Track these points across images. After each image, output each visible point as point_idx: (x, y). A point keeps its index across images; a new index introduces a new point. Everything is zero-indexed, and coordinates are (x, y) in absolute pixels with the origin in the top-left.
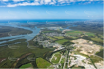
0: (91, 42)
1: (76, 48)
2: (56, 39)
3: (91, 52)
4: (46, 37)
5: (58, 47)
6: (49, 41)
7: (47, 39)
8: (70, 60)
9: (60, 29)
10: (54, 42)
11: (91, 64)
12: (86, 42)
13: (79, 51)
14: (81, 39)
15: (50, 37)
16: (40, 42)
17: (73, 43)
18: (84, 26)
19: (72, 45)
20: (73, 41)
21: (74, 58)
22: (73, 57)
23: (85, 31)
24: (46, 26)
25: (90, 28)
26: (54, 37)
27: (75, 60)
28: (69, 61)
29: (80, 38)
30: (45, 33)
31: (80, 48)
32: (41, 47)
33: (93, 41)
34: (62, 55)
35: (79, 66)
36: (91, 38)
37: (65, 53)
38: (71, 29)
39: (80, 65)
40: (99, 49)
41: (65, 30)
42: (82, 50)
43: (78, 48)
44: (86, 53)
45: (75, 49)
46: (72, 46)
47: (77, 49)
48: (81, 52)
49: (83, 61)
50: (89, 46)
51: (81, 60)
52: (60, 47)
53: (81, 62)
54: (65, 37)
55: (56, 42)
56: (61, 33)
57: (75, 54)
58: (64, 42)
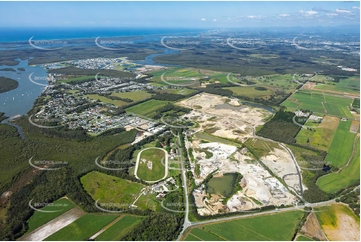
0: (235, 102)
1: (201, 124)
2: (124, 100)
3: (242, 128)
4: (85, 97)
5: (144, 127)
6: (103, 112)
7: (93, 106)
8: (196, 162)
9: (125, 65)
10: (121, 112)
11: (252, 162)
12: (222, 103)
13: (210, 131)
14: (204, 96)
15: (101, 98)
16: (68, 121)
17: (187, 111)
18: (198, 53)
19: (186, 116)
20: (184, 103)
21: (203, 154)
22: (201, 151)
23: (208, 68)
24: (64, 55)
25: (218, 59)
26: (114, 94)
27: (211, 159)
28: (192, 165)
29: (201, 91)
30: (73, 83)
31: (211, 122)
32: (82, 135)
33: (238, 97)
34: (166, 152)
35: (225, 174)
36: (231, 89)
37: (172, 145)
38: (161, 64)
39: (227, 171)
40: (261, 118)
41: (143, 69)
42: (218, 129)
43: (204, 124)
44: (230, 135)
45: (198, 126)
46: (186, 118)
47: (204, 127)
48: (216, 133)
49: (232, 158)
50: (234, 113)
51: (226, 155)
52: (150, 129)
53: (227, 161)
54: (153, 92)
55: (128, 113)
56: (135, 80)
57: (203, 142)
58: (154, 108)
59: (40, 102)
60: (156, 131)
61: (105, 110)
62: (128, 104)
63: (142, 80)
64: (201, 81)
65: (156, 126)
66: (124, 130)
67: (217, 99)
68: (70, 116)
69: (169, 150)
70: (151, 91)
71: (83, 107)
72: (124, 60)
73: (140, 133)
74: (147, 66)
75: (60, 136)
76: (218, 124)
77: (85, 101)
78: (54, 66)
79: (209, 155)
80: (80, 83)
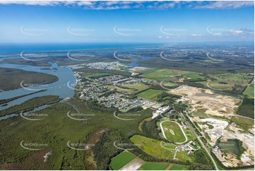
0: (209, 92)
1: (193, 106)
2: (132, 89)
3: (224, 109)
4: (105, 87)
5: (155, 107)
7: (114, 93)
8: (204, 131)
10: (134, 97)
11: (244, 132)
12: (200, 92)
13: (202, 112)
14: (185, 87)
16: (102, 102)
17: (179, 97)
19: (179, 100)
21: (206, 126)
22: (203, 124)
26: (123, 85)
27: (213, 130)
28: (202, 133)
29: (181, 84)
30: (93, 78)
31: (199, 105)
33: (209, 89)
34: (178, 124)
35: (228, 140)
36: (201, 83)
37: (180, 119)
39: (229, 138)
40: (234, 103)
41: (134, 69)
42: (207, 109)
43: (195, 106)
44: (216, 113)
45: (191, 107)
46: (181, 102)
47: (196, 108)
48: (207, 112)
49: (227, 128)
50: (211, 99)
51: (223, 128)
52: (159, 108)
53: (226, 131)
54: (149, 85)
55: (139, 98)
56: (132, 77)
57: (201, 118)
58: (155, 95)
60: (164, 109)
61: (123, 95)
62: (136, 92)
63: (136, 77)
64: (178, 77)
65: (162, 106)
66: (142, 109)
67: (195, 90)
68: (102, 99)
69: (180, 122)
70: (146, 84)
71: (107, 93)
72: (118, 64)
73: (155, 111)
74: (136, 68)
75: (102, 111)
76: (205, 106)
77: (107, 90)
78: (75, 67)
79: (211, 127)
80: (97, 78)
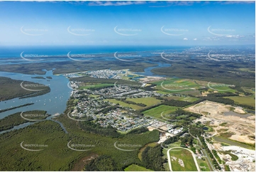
0: (239, 110)
1: (215, 129)
2: (138, 104)
4: (105, 101)
5: (164, 128)
6: (125, 114)
7: (115, 108)
8: (224, 163)
9: (129, 76)
10: (140, 114)
12: (227, 110)
13: (225, 137)
14: (208, 104)
15: (119, 102)
16: (98, 120)
17: (198, 116)
18: (189, 67)
19: (197, 121)
20: (191, 109)
21: (229, 156)
23: (202, 79)
24: (78, 67)
25: (209, 72)
26: (128, 99)
29: (204, 99)
30: (93, 89)
31: (223, 128)
32: (114, 133)
33: (241, 106)
34: (192, 152)
36: (231, 98)
37: (195, 146)
38: (159, 75)
41: (145, 79)
42: (233, 134)
43: (217, 128)
45: (212, 130)
46: (200, 122)
47: (218, 131)
48: (233, 138)
50: (242, 120)
52: (169, 130)
54: (162, 99)
55: (146, 116)
56: (142, 88)
57: (223, 145)
59: (71, 104)
60: (176, 132)
61: (126, 112)
62: (144, 108)
63: (147, 89)
64: (201, 90)
65: (174, 128)
66: (148, 130)
67: (221, 107)
68: (99, 116)
69: (194, 150)
70: (159, 98)
71: (107, 109)
72: (127, 72)
73: (163, 134)
74: (149, 77)
76: (231, 129)
77: (107, 104)
78: (73, 75)
79: (235, 158)
80: (98, 89)
